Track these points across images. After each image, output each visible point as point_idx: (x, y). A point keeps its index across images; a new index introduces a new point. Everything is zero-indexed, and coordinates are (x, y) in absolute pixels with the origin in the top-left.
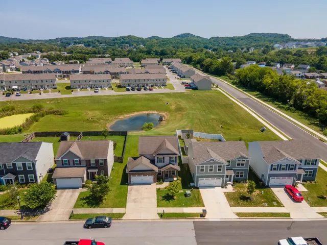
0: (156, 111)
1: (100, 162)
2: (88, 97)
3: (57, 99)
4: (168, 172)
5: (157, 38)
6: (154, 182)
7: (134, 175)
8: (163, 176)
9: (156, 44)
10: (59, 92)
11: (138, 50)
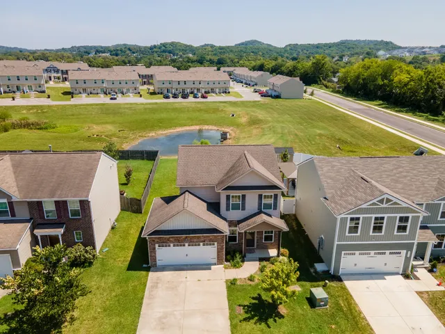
0: (215, 125)
1: (71, 207)
2: (97, 105)
3: (41, 107)
4: (252, 234)
5: (212, 46)
6: (219, 262)
7: (164, 243)
8: (240, 244)
9: (210, 53)
10: (49, 97)
11: (186, 60)
